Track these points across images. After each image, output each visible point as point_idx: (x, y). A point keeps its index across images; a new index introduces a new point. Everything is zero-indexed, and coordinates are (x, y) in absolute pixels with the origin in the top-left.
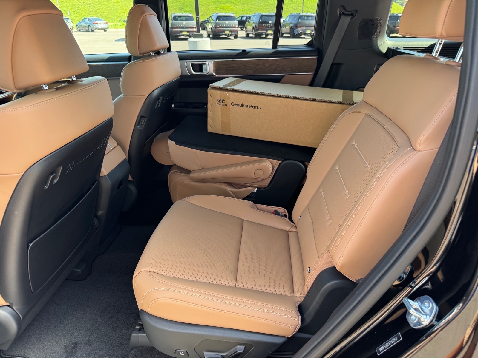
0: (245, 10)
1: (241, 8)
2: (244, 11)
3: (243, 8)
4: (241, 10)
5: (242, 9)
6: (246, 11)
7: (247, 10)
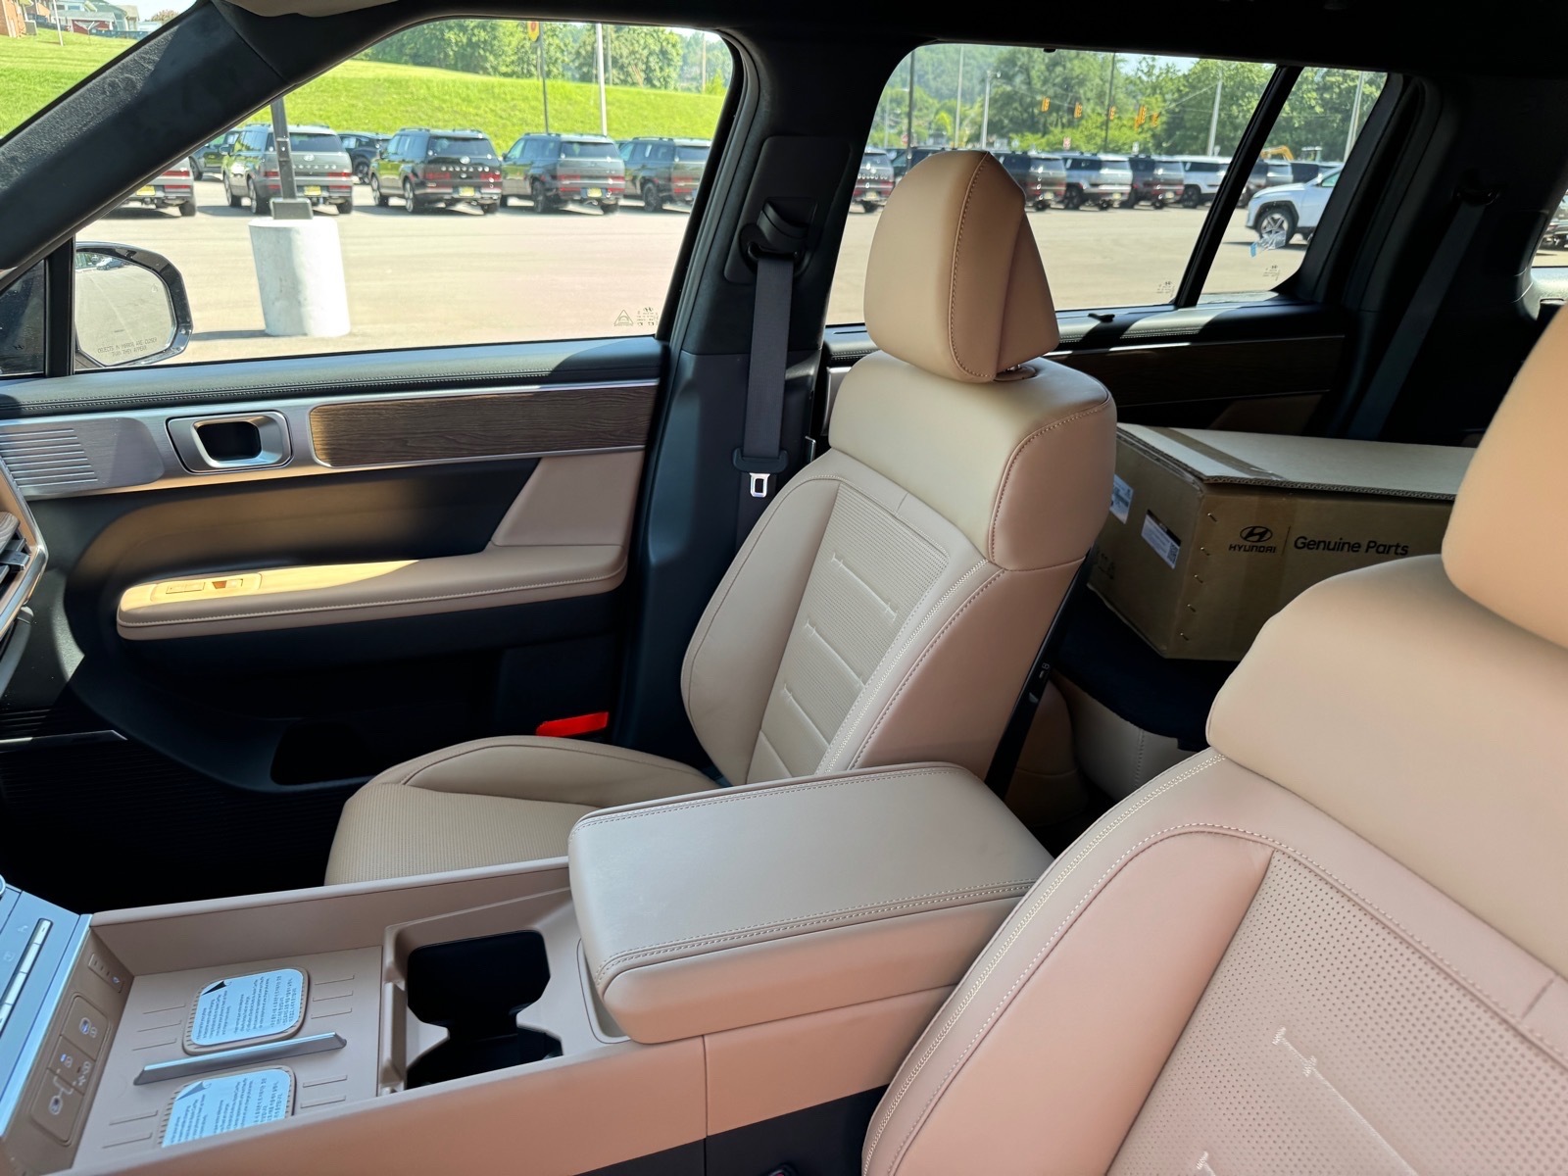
0: (329, 114)
1: (315, 107)
2: (329, 118)
3: (323, 107)
4: (317, 113)
5: (320, 110)
6: (333, 119)
7: (338, 116)
